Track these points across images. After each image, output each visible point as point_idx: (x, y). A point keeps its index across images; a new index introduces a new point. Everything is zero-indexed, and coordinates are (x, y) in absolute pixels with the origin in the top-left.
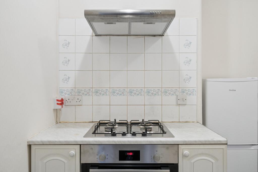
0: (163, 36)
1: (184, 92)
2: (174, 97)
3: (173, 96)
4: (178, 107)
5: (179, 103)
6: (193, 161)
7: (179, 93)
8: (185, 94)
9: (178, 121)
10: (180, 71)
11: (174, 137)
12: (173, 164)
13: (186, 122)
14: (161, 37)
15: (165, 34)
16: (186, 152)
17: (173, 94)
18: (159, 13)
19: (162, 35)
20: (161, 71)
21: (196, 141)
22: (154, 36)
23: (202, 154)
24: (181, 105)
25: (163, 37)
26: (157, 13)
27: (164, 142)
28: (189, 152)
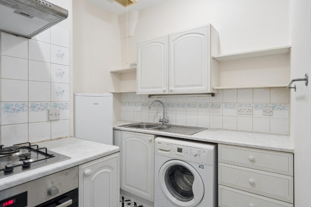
0: (31, 39)
1: (56, 106)
2: (45, 113)
3: (43, 111)
4: (49, 123)
5: (51, 119)
6: (93, 179)
7: (50, 108)
8: (57, 108)
9: (50, 139)
10: (52, 83)
11: (71, 158)
12: (73, 191)
13: (59, 138)
14: (27, 39)
15: (33, 38)
16: (87, 171)
17: (43, 109)
18: (48, 6)
19: (28, 38)
20: (27, 81)
21: (96, 157)
22: (17, 35)
23: (102, 168)
24: (53, 120)
25: (29, 40)
26: (45, 4)
27: (62, 167)
28: (91, 170)
